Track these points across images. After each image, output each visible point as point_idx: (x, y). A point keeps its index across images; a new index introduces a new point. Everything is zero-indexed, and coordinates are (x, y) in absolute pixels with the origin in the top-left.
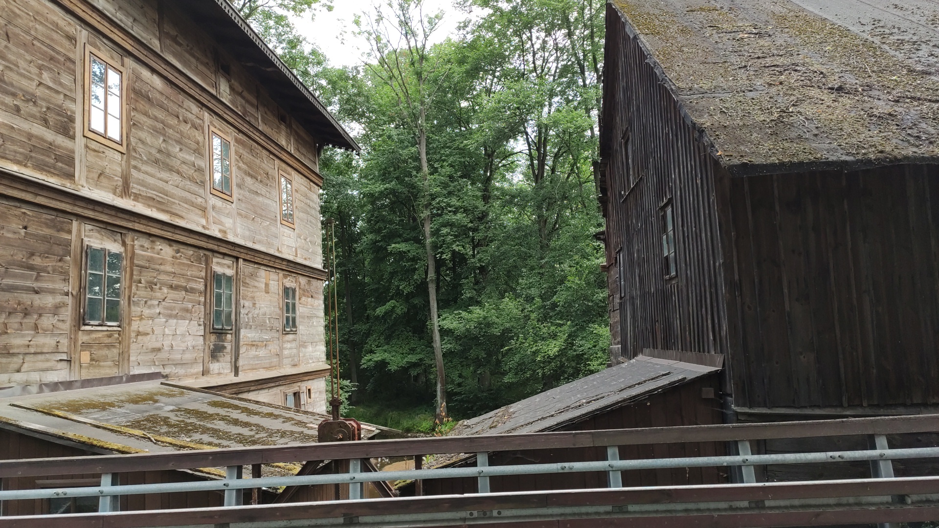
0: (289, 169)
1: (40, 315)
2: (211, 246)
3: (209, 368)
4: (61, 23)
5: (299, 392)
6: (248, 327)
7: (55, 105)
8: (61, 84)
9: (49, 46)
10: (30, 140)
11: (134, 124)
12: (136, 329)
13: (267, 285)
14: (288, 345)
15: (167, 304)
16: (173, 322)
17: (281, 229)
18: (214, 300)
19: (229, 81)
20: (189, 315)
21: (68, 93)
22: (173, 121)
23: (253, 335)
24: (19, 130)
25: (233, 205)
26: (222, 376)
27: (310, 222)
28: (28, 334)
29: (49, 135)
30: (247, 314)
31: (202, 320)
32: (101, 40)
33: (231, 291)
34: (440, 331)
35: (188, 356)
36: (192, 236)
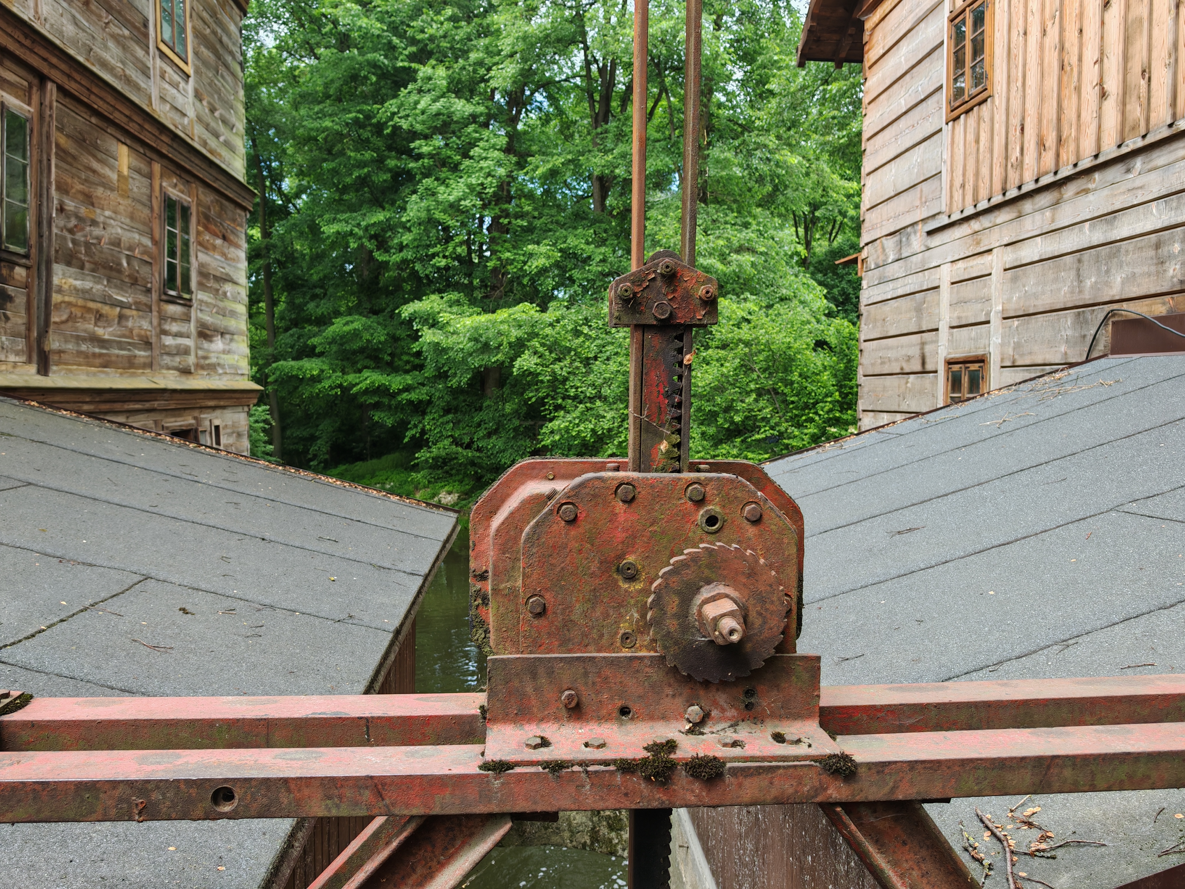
5: (196, 430)
6: (74, 261)
13: (122, 176)
14: (174, 327)
17: (159, 61)
26: (2, 368)
30: (71, 231)
33: (24, 157)
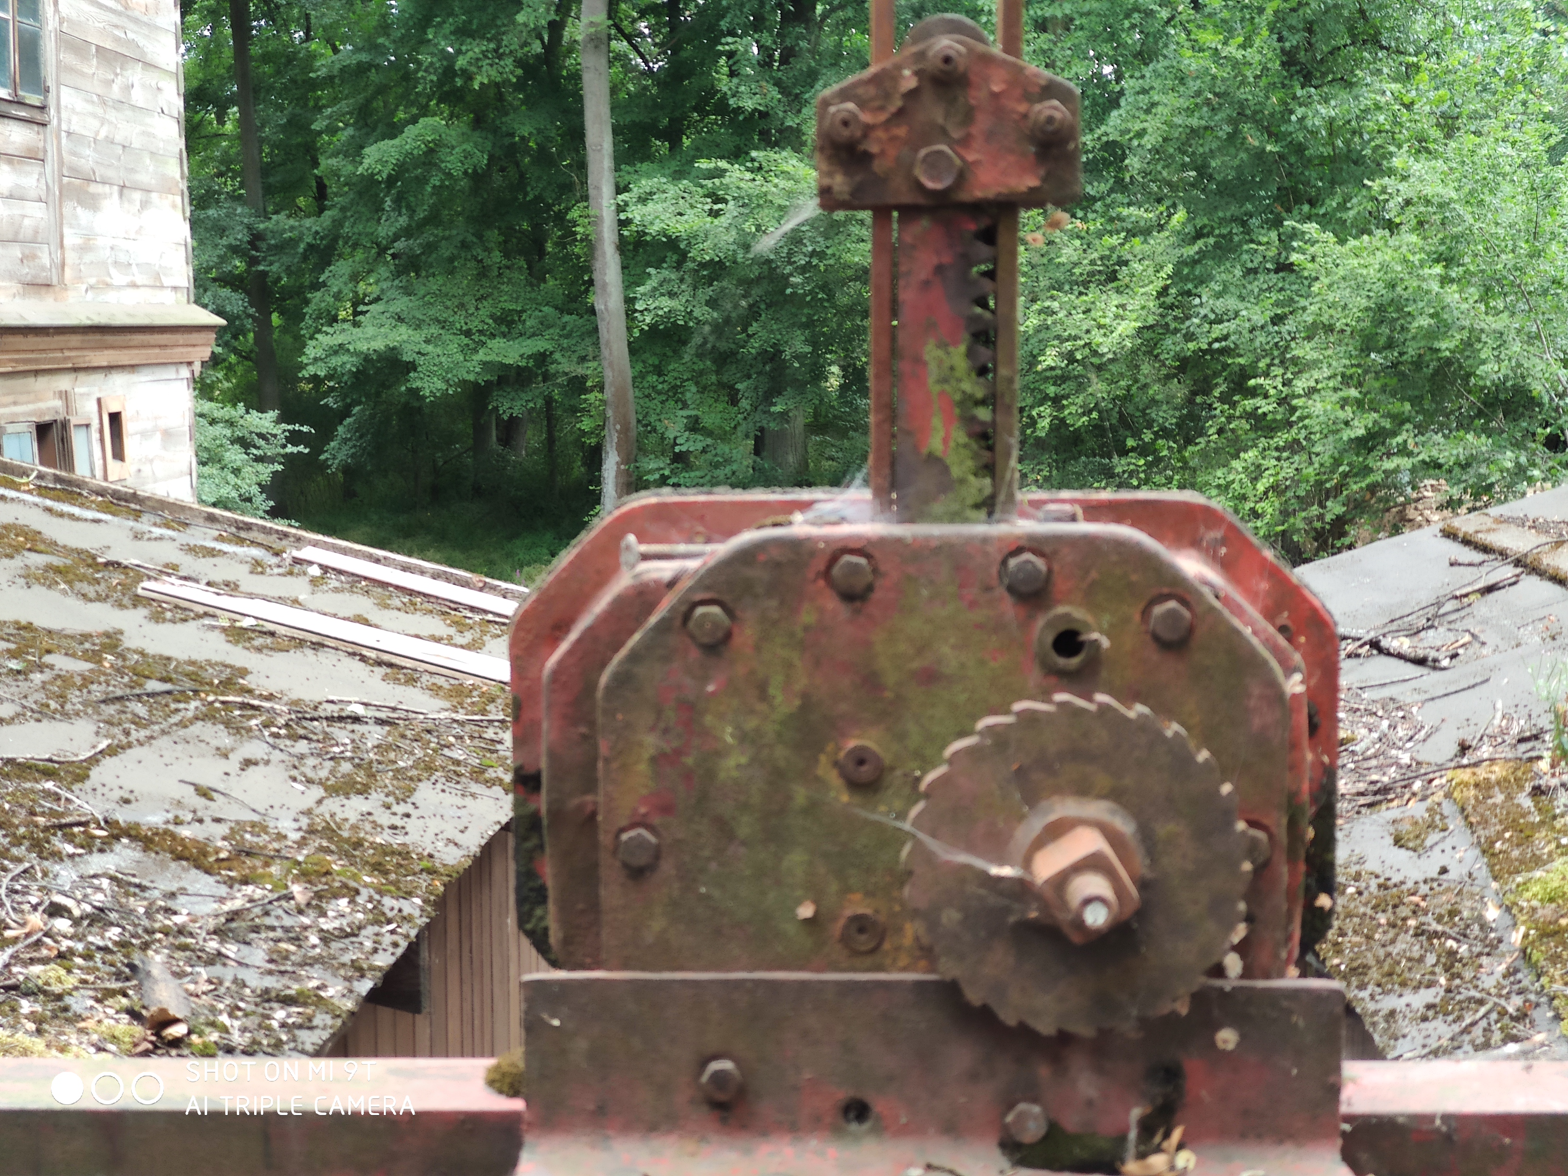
5: (65, 425)
34: (622, 245)
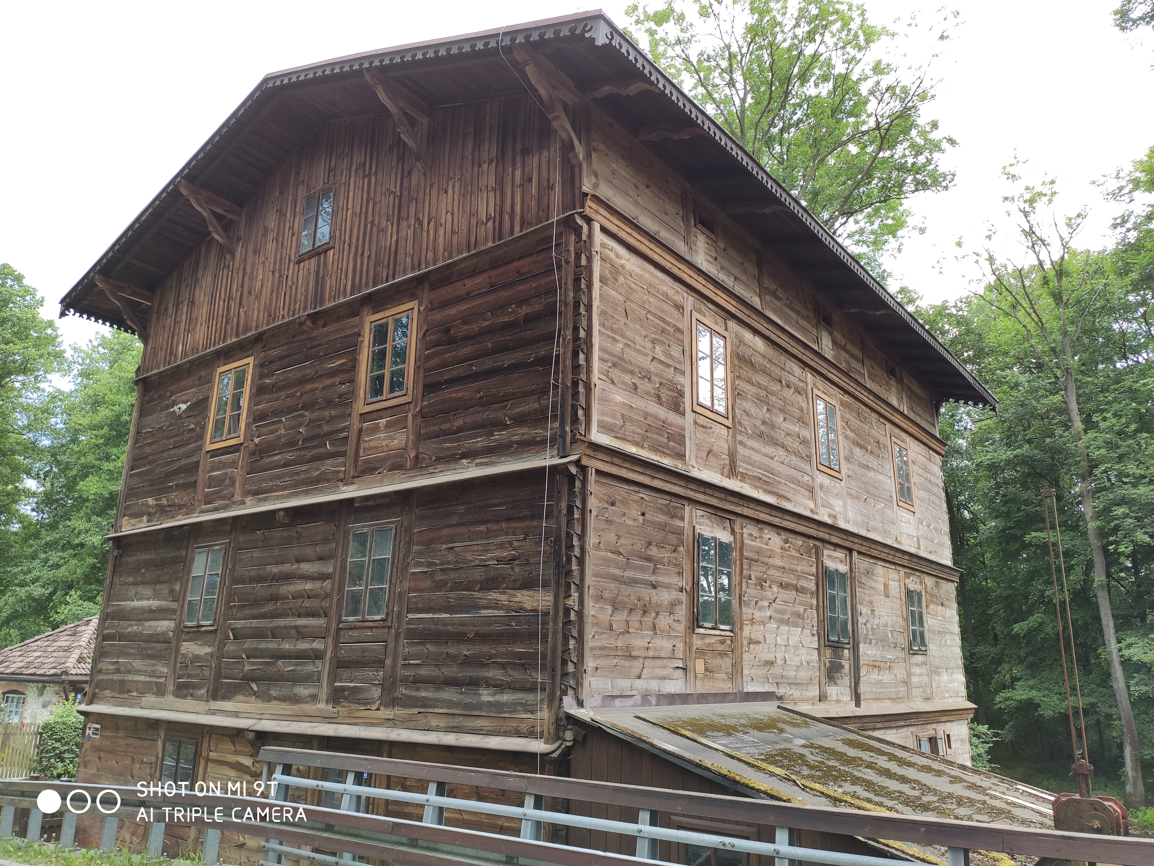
0: (904, 435)
1: (657, 614)
2: (821, 535)
3: (826, 693)
4: (671, 293)
5: (936, 738)
6: (868, 641)
7: (667, 380)
8: (671, 357)
9: (661, 319)
10: (646, 419)
11: (739, 394)
12: (748, 636)
13: (886, 586)
14: (917, 670)
15: (778, 607)
16: (784, 628)
17: (899, 512)
18: (827, 603)
19: (831, 334)
20: (801, 621)
21: (678, 366)
22: (775, 387)
23: (874, 652)
24: (637, 409)
25: (842, 483)
26: (842, 705)
27: (933, 502)
28: (647, 635)
29: (662, 413)
30: (865, 624)
31: (815, 628)
32: (706, 305)
33: (845, 592)
35: (803, 675)
36: (801, 522)
